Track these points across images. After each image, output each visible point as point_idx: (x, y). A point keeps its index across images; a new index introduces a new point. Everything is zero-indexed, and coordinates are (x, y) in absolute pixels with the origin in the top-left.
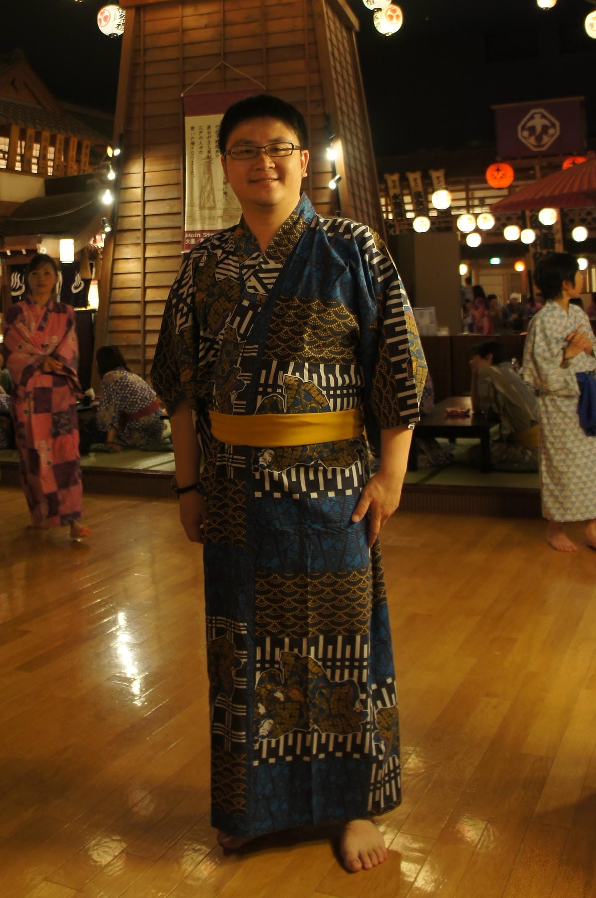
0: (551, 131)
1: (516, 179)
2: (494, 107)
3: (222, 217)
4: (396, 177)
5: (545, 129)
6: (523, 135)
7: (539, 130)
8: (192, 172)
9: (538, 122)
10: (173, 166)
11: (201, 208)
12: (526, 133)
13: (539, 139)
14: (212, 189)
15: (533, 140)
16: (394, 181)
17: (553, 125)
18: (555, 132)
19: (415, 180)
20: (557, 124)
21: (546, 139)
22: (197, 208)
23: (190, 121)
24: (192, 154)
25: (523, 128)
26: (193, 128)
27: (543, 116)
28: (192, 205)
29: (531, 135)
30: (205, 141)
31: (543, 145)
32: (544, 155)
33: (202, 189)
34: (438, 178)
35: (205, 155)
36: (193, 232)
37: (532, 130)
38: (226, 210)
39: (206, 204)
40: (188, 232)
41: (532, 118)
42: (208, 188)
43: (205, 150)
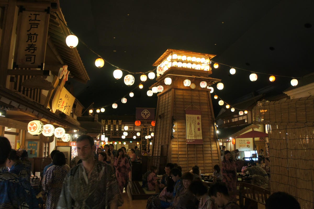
0: (148, 115)
1: (141, 124)
2: (136, 108)
3: (194, 136)
4: (110, 121)
5: (147, 114)
6: (142, 115)
7: (146, 114)
8: (188, 126)
9: (146, 112)
10: (183, 125)
11: (190, 134)
12: (143, 114)
13: (146, 116)
14: (192, 130)
15: (144, 116)
16: (109, 122)
17: (149, 113)
18: (149, 115)
19: (115, 122)
20: (150, 113)
21: (147, 116)
22: (189, 134)
23: (187, 115)
24: (187, 123)
25: (142, 113)
26: (187, 117)
27: (147, 111)
28: (188, 133)
29: (144, 115)
30: (190, 120)
31: (146, 118)
32: (147, 120)
33: (190, 130)
34: (120, 122)
35: (190, 123)
36: (189, 139)
37: (144, 114)
38: (195, 135)
39: (191, 133)
40: (188, 139)
41: (145, 111)
42: (191, 130)
43: (190, 122)
